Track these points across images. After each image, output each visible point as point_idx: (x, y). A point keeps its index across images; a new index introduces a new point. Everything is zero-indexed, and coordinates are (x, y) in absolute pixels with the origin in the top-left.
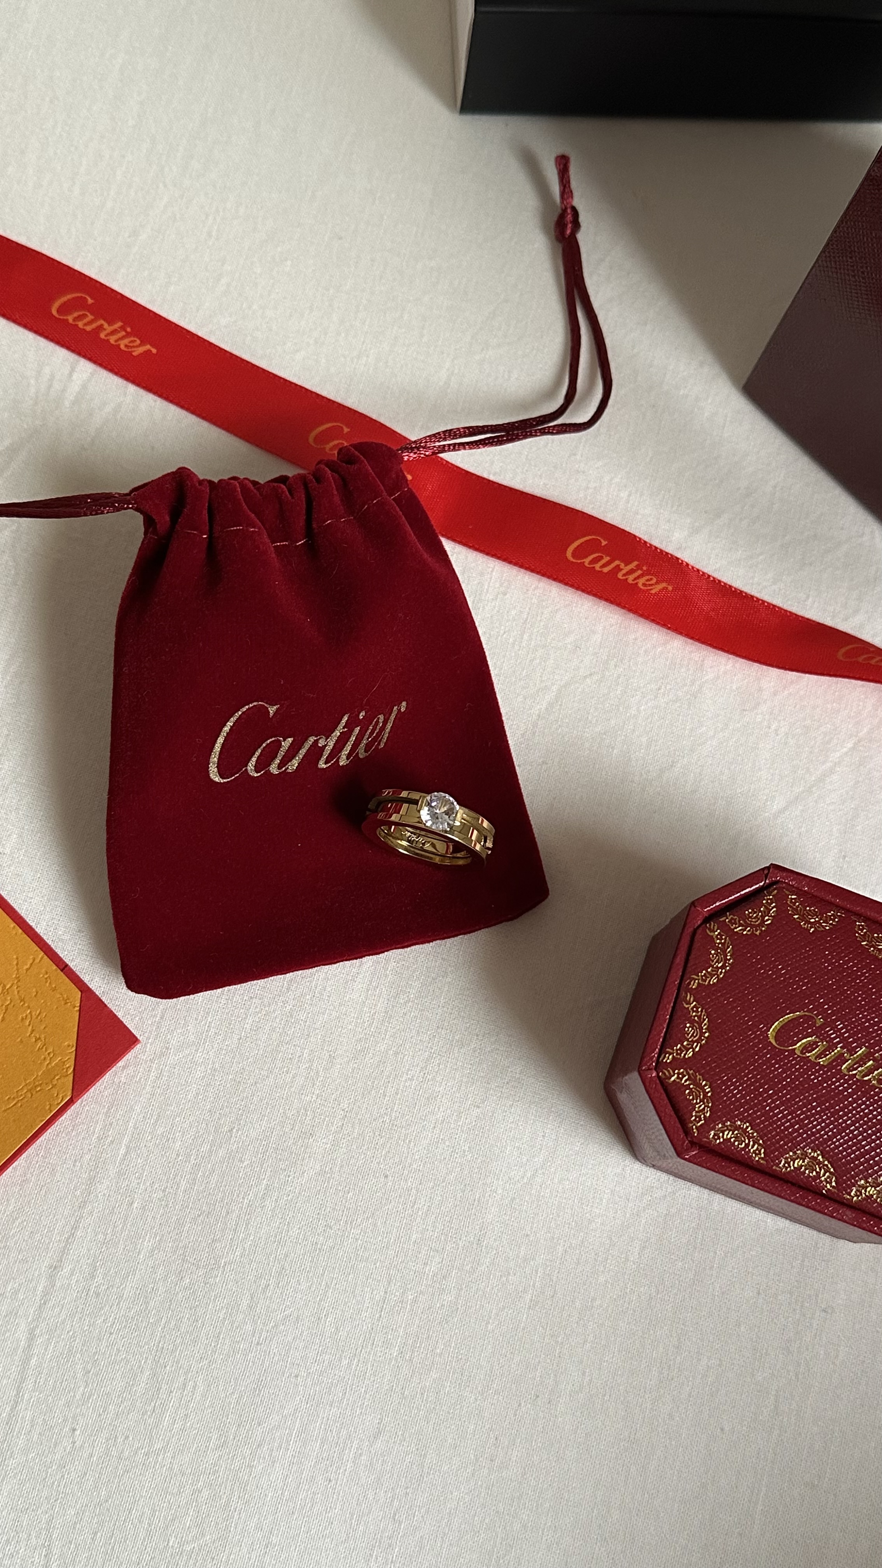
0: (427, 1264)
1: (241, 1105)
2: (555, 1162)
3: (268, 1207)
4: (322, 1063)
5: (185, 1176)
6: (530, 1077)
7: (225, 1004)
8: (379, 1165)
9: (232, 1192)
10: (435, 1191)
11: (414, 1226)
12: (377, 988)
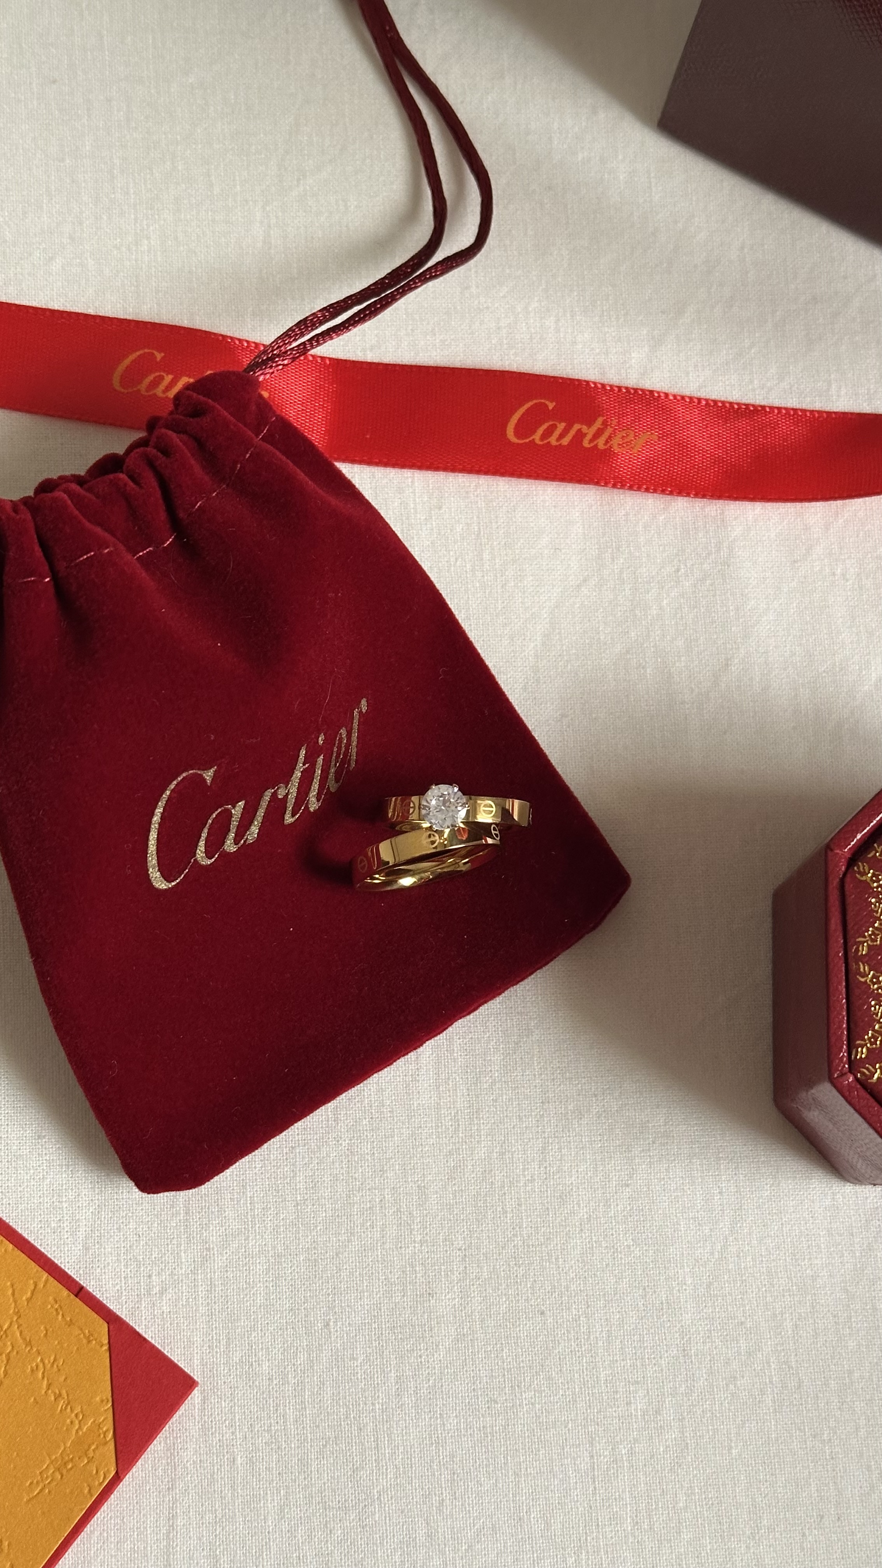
0: (631, 1403)
1: (328, 1288)
2: (745, 1221)
3: (408, 1404)
4: (412, 1199)
5: (289, 1403)
6: (679, 1125)
7: (262, 1167)
9: (356, 1401)
10: (609, 1309)
11: (599, 1362)
12: (449, 1079)
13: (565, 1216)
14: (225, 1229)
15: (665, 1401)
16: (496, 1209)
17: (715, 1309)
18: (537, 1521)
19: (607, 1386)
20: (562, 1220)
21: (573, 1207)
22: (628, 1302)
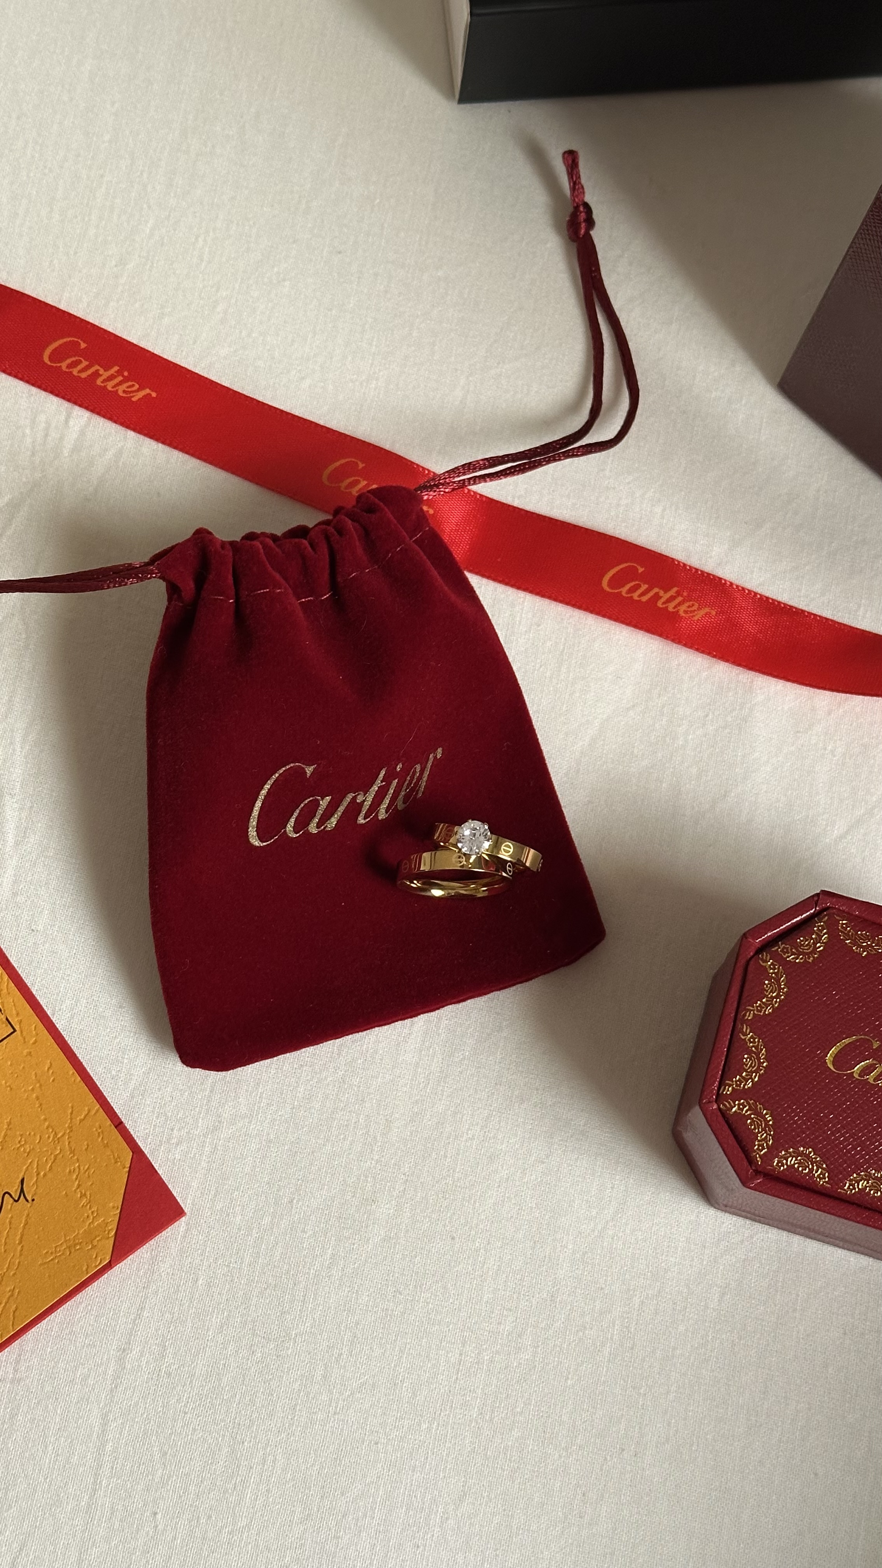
0: (501, 1323)
1: (299, 1175)
2: (625, 1214)
3: (335, 1276)
4: (379, 1128)
5: (248, 1250)
6: (594, 1129)
7: (275, 1073)
8: (444, 1228)
9: (297, 1263)
11: (485, 1286)
12: (430, 1047)
13: (489, 1172)
14: (236, 1111)
15: (527, 1330)
16: (440, 1152)
17: (584, 1272)
18: (408, 1390)
19: (487, 1306)
20: (486, 1174)
21: (498, 1167)
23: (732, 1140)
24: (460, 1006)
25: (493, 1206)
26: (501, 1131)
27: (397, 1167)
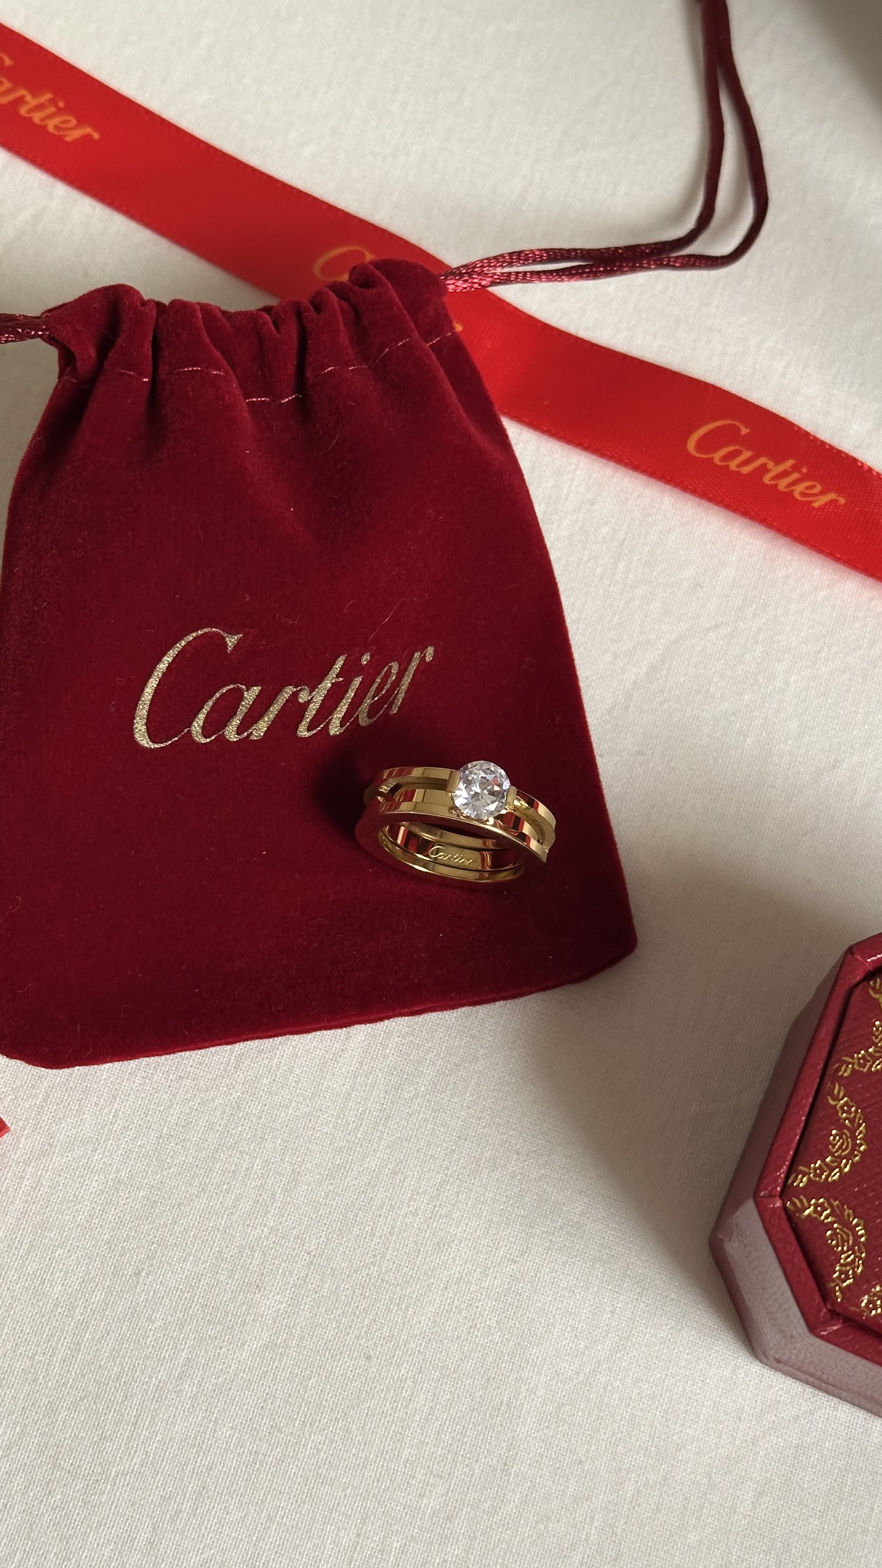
0: (424, 1496)
1: (155, 1236)
2: (628, 1354)
3: (187, 1392)
4: (281, 1180)
5: (65, 1338)
6: (596, 1221)
7: (141, 1084)
8: (358, 1340)
9: (134, 1366)
10: (442, 1385)
11: (408, 1436)
12: (371, 1073)
13: (434, 1266)
14: (77, 1132)
15: (462, 1510)
16: (365, 1228)
17: (557, 1434)
19: (406, 1466)
20: (429, 1269)
21: (447, 1260)
22: (465, 1386)
23: (799, 1260)
24: (421, 1020)
25: (434, 1316)
26: (458, 1207)
27: (299, 1241)
